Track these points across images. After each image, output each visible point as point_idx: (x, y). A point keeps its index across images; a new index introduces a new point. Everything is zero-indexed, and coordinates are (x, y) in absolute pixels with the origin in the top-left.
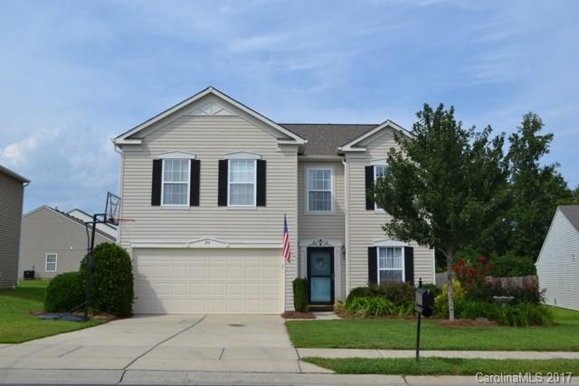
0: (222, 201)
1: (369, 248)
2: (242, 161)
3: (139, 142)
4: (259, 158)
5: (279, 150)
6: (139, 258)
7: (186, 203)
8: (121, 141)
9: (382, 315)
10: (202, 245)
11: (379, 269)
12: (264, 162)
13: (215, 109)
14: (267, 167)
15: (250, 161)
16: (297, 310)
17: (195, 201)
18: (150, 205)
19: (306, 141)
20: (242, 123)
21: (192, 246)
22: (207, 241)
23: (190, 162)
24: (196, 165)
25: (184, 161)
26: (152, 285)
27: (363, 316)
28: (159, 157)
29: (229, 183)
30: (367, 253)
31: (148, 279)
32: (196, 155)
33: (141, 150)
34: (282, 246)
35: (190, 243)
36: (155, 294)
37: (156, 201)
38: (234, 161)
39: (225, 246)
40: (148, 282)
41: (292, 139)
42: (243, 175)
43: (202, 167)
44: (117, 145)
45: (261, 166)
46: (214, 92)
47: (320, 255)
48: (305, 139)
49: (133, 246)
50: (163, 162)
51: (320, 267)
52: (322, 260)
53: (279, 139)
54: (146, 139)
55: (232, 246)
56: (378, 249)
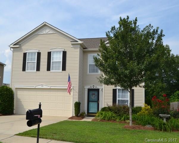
0: (49, 69)
1: (113, 89)
2: (57, 52)
3: (18, 46)
4: (63, 50)
5: (72, 46)
6: (18, 92)
7: (35, 70)
8: (12, 46)
9: (108, 120)
10: (40, 87)
11: (117, 99)
12: (66, 52)
13: (47, 31)
14: (67, 54)
15: (60, 52)
16: (76, 116)
17: (38, 69)
18: (22, 71)
19: (83, 42)
20: (57, 36)
21: (36, 87)
22: (42, 85)
23: (37, 53)
24: (39, 54)
25: (35, 53)
26: (22, 103)
27: (99, 120)
28: (26, 52)
29: (51, 61)
30: (112, 91)
31: (21, 100)
32: (39, 50)
33: (19, 49)
34: (67, 88)
35: (36, 86)
36: (23, 106)
37: (24, 69)
38: (54, 52)
39: (49, 88)
40: (21, 102)
41: (77, 41)
42: (57, 58)
43: (41, 55)
44: (11, 48)
45: (64, 53)
46: (46, 24)
47: (94, 92)
48: (82, 41)
49: (16, 87)
50: (27, 54)
51: (93, 98)
52: (94, 94)
53: (71, 42)
54: (21, 45)
55: (52, 88)
56: (117, 90)
